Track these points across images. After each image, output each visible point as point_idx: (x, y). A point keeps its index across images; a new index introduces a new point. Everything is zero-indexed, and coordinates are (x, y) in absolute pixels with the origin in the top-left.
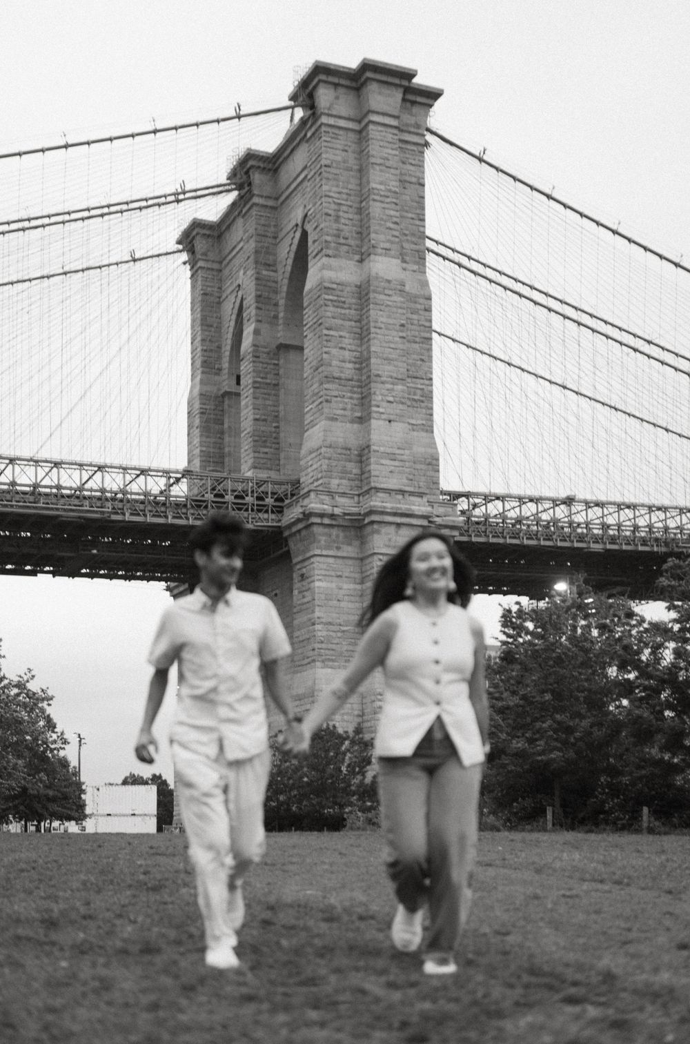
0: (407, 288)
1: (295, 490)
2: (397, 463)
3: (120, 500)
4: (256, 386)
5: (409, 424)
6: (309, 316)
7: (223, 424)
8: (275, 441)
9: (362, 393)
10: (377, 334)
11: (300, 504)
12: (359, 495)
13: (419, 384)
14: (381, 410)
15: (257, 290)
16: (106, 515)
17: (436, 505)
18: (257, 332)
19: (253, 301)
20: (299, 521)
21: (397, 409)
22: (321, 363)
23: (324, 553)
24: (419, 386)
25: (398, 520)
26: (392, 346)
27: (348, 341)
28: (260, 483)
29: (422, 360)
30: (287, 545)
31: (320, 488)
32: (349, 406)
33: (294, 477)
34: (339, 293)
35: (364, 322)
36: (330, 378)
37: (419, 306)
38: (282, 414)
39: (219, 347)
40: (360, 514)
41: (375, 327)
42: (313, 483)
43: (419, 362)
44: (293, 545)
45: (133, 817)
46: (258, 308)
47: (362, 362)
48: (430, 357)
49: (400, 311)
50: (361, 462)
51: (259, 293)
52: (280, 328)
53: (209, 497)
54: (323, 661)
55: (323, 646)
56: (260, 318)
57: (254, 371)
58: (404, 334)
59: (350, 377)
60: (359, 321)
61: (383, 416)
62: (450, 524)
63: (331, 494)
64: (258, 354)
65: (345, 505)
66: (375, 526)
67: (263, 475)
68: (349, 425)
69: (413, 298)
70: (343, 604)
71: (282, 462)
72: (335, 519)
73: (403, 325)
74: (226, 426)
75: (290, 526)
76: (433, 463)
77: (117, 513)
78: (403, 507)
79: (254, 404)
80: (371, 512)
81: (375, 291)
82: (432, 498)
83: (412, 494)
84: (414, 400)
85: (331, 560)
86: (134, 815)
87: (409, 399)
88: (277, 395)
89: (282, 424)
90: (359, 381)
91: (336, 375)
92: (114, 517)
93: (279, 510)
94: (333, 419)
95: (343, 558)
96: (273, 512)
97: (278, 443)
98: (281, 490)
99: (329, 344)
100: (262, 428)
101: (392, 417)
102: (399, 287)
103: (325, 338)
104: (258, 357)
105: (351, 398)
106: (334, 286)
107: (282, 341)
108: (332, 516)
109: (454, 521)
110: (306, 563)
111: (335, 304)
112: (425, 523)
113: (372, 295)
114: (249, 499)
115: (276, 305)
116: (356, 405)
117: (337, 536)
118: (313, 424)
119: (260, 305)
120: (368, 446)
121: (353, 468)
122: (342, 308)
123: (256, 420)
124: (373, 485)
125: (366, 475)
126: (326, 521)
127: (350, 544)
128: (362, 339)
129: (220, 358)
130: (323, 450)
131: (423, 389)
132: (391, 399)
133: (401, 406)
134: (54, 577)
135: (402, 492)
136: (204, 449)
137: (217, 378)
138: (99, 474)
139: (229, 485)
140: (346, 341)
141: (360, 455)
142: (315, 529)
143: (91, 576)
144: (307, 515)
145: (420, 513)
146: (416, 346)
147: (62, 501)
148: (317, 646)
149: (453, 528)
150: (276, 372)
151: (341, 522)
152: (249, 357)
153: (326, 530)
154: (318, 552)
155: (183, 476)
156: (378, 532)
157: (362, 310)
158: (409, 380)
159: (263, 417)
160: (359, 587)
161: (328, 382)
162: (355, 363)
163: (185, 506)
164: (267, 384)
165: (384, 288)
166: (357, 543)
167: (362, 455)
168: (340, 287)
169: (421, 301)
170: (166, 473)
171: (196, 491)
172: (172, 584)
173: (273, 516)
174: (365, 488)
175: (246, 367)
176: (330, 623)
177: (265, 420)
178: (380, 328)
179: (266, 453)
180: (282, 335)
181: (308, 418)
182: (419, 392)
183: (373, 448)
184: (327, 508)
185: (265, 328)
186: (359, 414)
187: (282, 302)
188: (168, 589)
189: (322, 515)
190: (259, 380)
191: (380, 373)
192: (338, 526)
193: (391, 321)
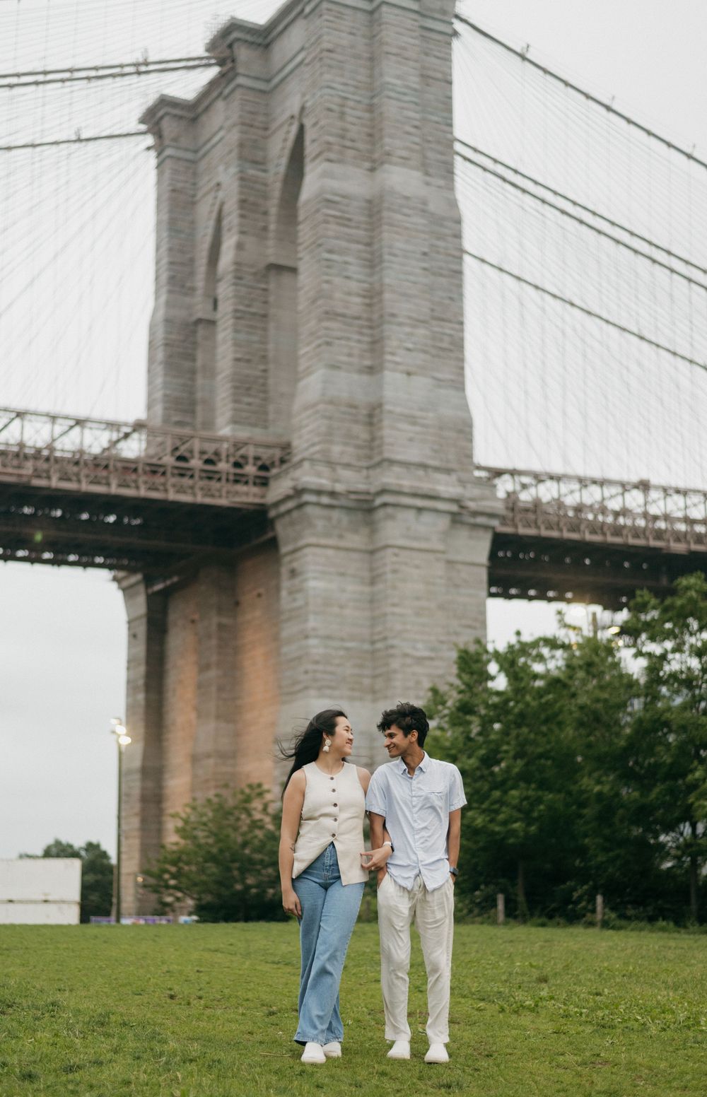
0: (432, 207)
1: (284, 456)
2: (418, 429)
3: (45, 458)
4: (238, 315)
5: (434, 378)
6: (305, 232)
7: (194, 360)
8: (262, 388)
9: (372, 335)
10: (392, 262)
11: (292, 475)
12: (368, 468)
13: (448, 329)
14: (397, 359)
15: (241, 193)
16: (24, 480)
17: (468, 486)
18: (240, 246)
19: (236, 206)
20: (288, 498)
21: (419, 358)
22: (321, 295)
23: (323, 541)
24: (448, 331)
25: (419, 503)
26: (412, 278)
27: (355, 269)
28: (238, 445)
29: (451, 299)
30: (273, 528)
31: (317, 456)
32: (356, 352)
33: (284, 440)
34: (346, 208)
35: (376, 247)
36: (330, 315)
37: (446, 231)
38: (271, 354)
39: (192, 260)
40: (368, 493)
41: (390, 254)
42: (307, 449)
43: (447, 302)
44: (281, 529)
45: (46, 905)
46: (242, 216)
47: (373, 296)
48: (461, 295)
49: (422, 236)
50: (371, 424)
51: (243, 197)
52: (271, 243)
53: (169, 460)
54: (320, 689)
55: (320, 667)
56: (245, 229)
57: (235, 296)
58: (426, 265)
59: (356, 314)
60: (369, 244)
61: (401, 368)
62: (488, 510)
63: (331, 464)
64: (239, 275)
65: (349, 480)
66: (390, 510)
67: (244, 433)
68: (356, 377)
69: (437, 220)
70: (347, 612)
71: (271, 417)
72: (335, 499)
73: (425, 254)
74: (199, 363)
75: (277, 504)
76: (464, 429)
77: (39, 477)
78: (426, 486)
79: (235, 339)
80: (384, 491)
81: (389, 209)
82: (464, 476)
83: (437, 469)
84: (440, 348)
85: (330, 552)
86: (46, 901)
87: (434, 347)
88: (265, 329)
89: (271, 366)
90: (370, 320)
91: (340, 310)
92: (35, 482)
93: (264, 482)
94: (334, 367)
95: (347, 549)
96: (255, 484)
97: (265, 392)
98: (265, 454)
99: (332, 271)
100: (247, 372)
101: (411, 369)
102: (420, 206)
103: (325, 263)
104: (240, 278)
105: (359, 341)
106: (337, 199)
107: (272, 260)
108: (332, 494)
109: (492, 507)
110: (298, 555)
111: (338, 220)
112: (454, 508)
113: (385, 214)
114: (223, 466)
115: (265, 213)
116: (365, 351)
117: (339, 521)
118: (308, 371)
119: (243, 212)
120: (380, 405)
121: (361, 432)
122: (349, 227)
123: (237, 360)
124: (386, 455)
125: (377, 443)
126: (325, 500)
127: (356, 531)
128: (372, 267)
129: (192, 274)
130: (321, 407)
131: (451, 335)
132: (410, 346)
133: (422, 356)
135: (424, 466)
136: (168, 392)
137: (187, 300)
138: (17, 423)
139: (197, 445)
140: (352, 268)
141: (371, 416)
142: (310, 510)
143: (5, 558)
144: (299, 492)
145: (448, 495)
146: (443, 280)
148: (311, 667)
149: (492, 516)
150: (265, 300)
151: (343, 502)
152: (229, 277)
153: (325, 512)
154: (312, 540)
155: (134, 430)
156: (391, 517)
157: (373, 230)
158: (434, 323)
159: (247, 357)
160: (367, 589)
161: (329, 319)
162: (364, 297)
163: (135, 470)
164: (254, 314)
165: (401, 207)
166: (365, 531)
167: (373, 415)
168: (345, 201)
169: (449, 224)
170: (112, 425)
171: (152, 451)
172: (121, 574)
173: (255, 490)
174: (377, 459)
175: (225, 290)
176: (329, 637)
177: (248, 361)
178: (395, 255)
179: (249, 404)
180: (273, 253)
181: (303, 364)
182: (447, 339)
183: (387, 407)
184: (325, 483)
185: (250, 241)
186: (368, 363)
187: (273, 211)
188: (115, 579)
189: (319, 492)
190: (241, 308)
191: (395, 311)
192: (342, 507)
193: (410, 248)
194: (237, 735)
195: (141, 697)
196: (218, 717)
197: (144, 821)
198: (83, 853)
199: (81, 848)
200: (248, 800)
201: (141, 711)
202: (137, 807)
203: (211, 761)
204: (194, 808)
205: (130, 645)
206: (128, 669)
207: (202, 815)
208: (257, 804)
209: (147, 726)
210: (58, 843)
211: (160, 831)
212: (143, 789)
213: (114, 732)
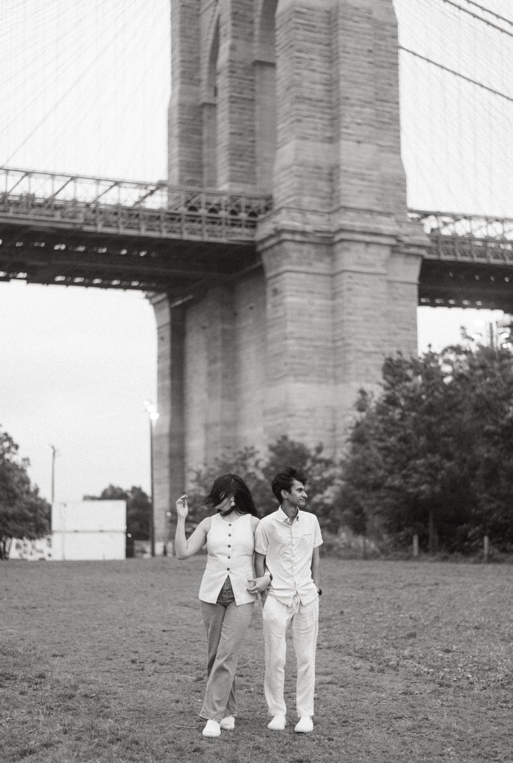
0: (375, 15)
1: (269, 206)
2: (366, 183)
3: (94, 209)
4: (233, 100)
5: (378, 145)
6: (281, 36)
7: (201, 134)
8: (251, 154)
9: (331, 114)
10: (346, 58)
11: (272, 220)
12: (329, 213)
13: (387, 107)
14: (350, 131)
15: (233, 7)
16: (78, 226)
17: (404, 225)
18: (233, 48)
19: (229, 18)
20: (271, 236)
21: (366, 131)
22: (293, 84)
23: (297, 268)
24: (387, 109)
25: (367, 238)
26: (361, 70)
27: (318, 64)
28: (234, 198)
29: (390, 85)
30: (261, 260)
31: (292, 205)
32: (320, 126)
33: (268, 193)
34: (311, 18)
35: (333, 47)
36: (300, 99)
37: (386, 33)
38: (257, 129)
39: (198, 59)
40: (329, 232)
41: (344, 52)
42: (284, 200)
43: (387, 87)
44: (266, 259)
45: (101, 535)
46: (234, 25)
47: (332, 84)
48: (397, 81)
49: (368, 37)
50: (331, 180)
51: (235, 10)
52: (256, 45)
53: (183, 210)
54: (296, 376)
55: (297, 360)
56: (236, 35)
57: (230, 86)
58: (371, 60)
59: (320, 98)
60: (328, 45)
61: (354, 138)
62: (418, 243)
63: (302, 211)
64: (233, 69)
65: (316, 223)
66: (346, 244)
67: (238, 189)
68: (319, 145)
69: (379, 25)
70: (316, 320)
71: (259, 175)
72: (305, 236)
73: (370, 51)
74: (205, 136)
75: (263, 241)
76: (400, 183)
77: (88, 224)
78: (372, 226)
79: (231, 118)
80: (341, 230)
81: (343, 18)
82: (400, 217)
83: (380, 213)
84: (382, 122)
85: (303, 276)
86: (101, 531)
87: (377, 121)
88: (253, 110)
89: (258, 138)
90: (330, 102)
91: (307, 95)
92: (87, 228)
93: (253, 225)
94: (304, 138)
95: (314, 274)
96: (247, 227)
97: (253, 157)
98: (255, 204)
99: (301, 66)
100: (239, 142)
101: (361, 139)
102: (367, 15)
103: (296, 60)
104: (234, 72)
105: (322, 118)
106: (304, 10)
107: (257, 58)
108: (303, 233)
109: (420, 241)
110: (279, 278)
111: (305, 27)
112: (393, 242)
113: (340, 21)
114: (223, 214)
115: (252, 22)
116: (326, 126)
117: (309, 253)
118: (285, 143)
119: (235, 22)
120: (338, 166)
121: (324, 186)
122: (312, 31)
123: (232, 134)
124: (343, 203)
125: (335, 194)
126: (298, 237)
127: (321, 261)
128: (331, 62)
129: (198, 69)
130: (294, 168)
131: (390, 112)
132: (359, 121)
133: (370, 129)
134: (27, 283)
135: (370, 211)
136: (182, 158)
137: (195, 89)
138: (72, 183)
139: (203, 198)
140: (316, 63)
141: (331, 174)
142: (287, 245)
143: (67, 283)
144: (279, 232)
145: (387, 233)
146: (384, 71)
147: (33, 211)
148: (289, 360)
149: (420, 246)
150: (252, 88)
151: (312, 239)
152: (225, 72)
153: (298, 247)
154: (289, 267)
155: (157, 189)
156: (347, 249)
157: (331, 34)
158: (378, 103)
159: (240, 131)
160: (330, 303)
161: (299, 102)
162: (325, 85)
163: (159, 218)
164: (244, 99)
165: (352, 15)
166: (328, 260)
167: (332, 174)
168: (310, 12)
169: (388, 28)
170: (140, 185)
171: (172, 203)
172: (151, 294)
173: (247, 231)
174: (336, 207)
175: (222, 81)
176: (302, 338)
177: (241, 134)
178: (348, 53)
179: (242, 167)
180: (257, 52)
181: (280, 137)
182: (387, 115)
183: (343, 168)
184: (298, 225)
185: (241, 44)
186: (328, 134)
187: (257, 20)
188: (147, 297)
189: (293, 232)
190: (234, 94)
191: (349, 95)
192: (310, 243)
193: (358, 46)
194: (237, 409)
195: (168, 382)
196: (223, 397)
197: (172, 471)
198: (129, 494)
199: (127, 491)
200: (245, 458)
201: (168, 393)
202: (166, 462)
203: (218, 429)
204: (205, 464)
205: (159, 346)
206: (158, 362)
207: (211, 470)
208: (251, 462)
209: (173, 404)
210: (112, 487)
211: (183, 479)
212: (171, 448)
213: (146, 410)
